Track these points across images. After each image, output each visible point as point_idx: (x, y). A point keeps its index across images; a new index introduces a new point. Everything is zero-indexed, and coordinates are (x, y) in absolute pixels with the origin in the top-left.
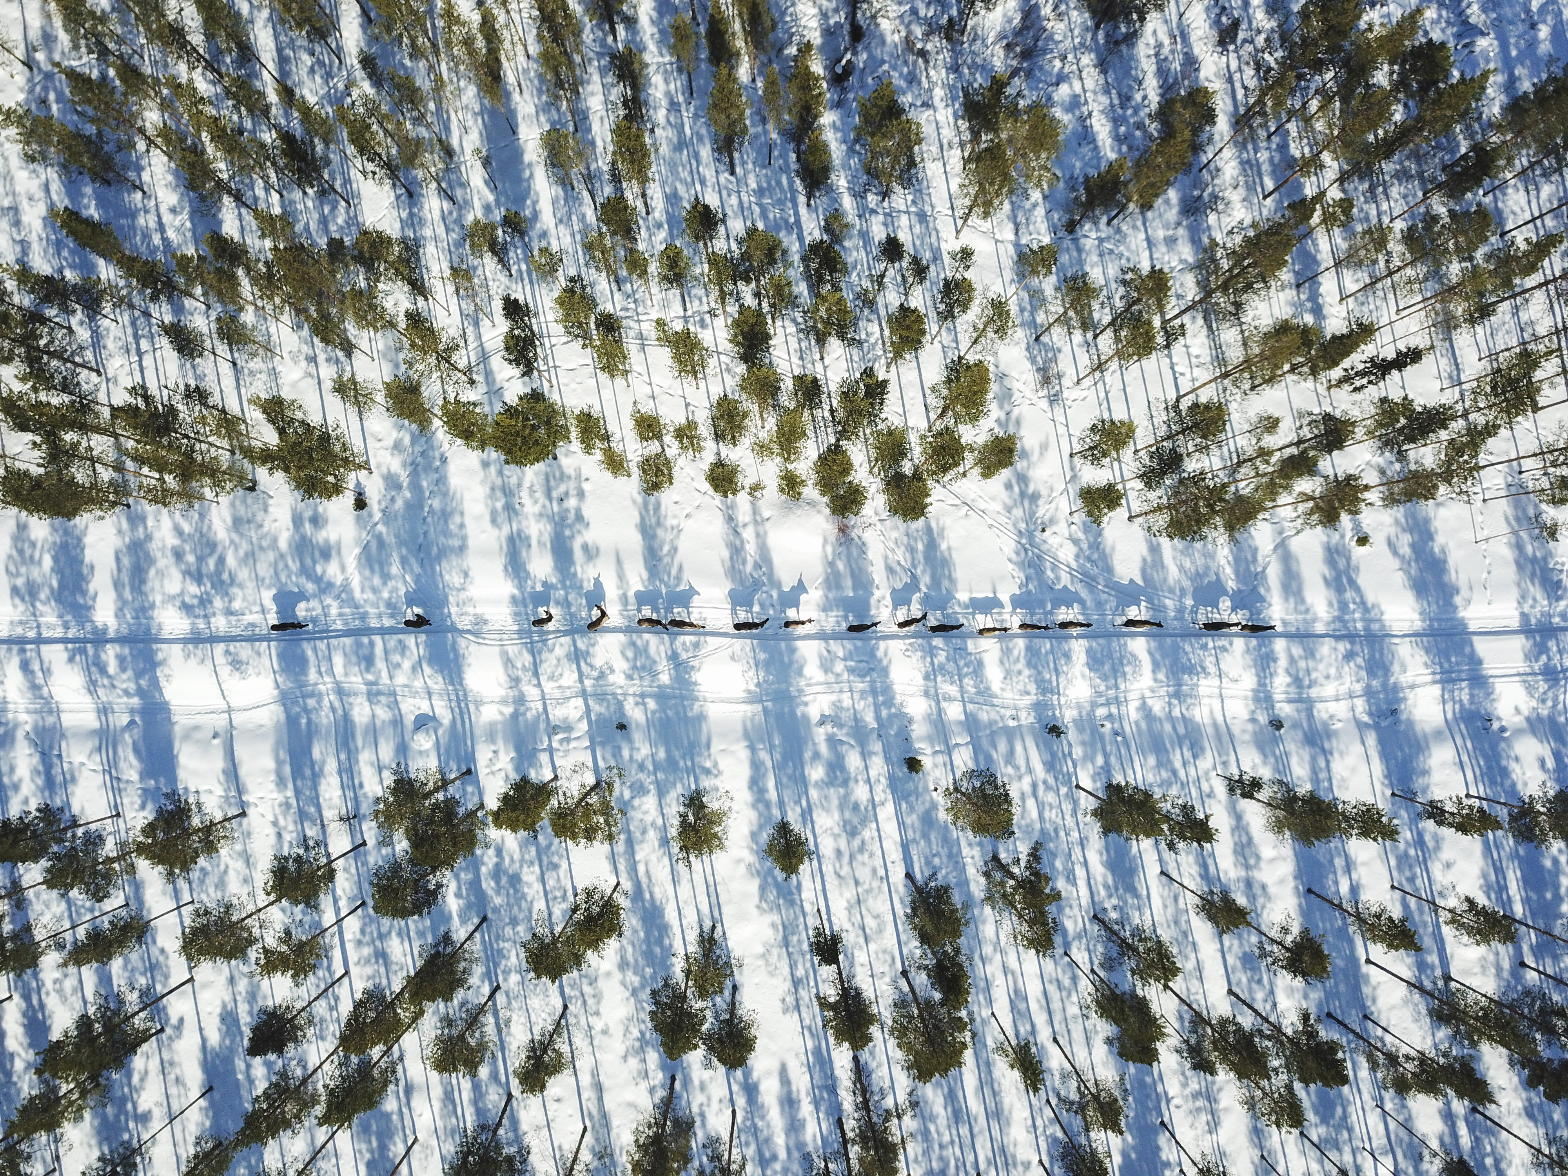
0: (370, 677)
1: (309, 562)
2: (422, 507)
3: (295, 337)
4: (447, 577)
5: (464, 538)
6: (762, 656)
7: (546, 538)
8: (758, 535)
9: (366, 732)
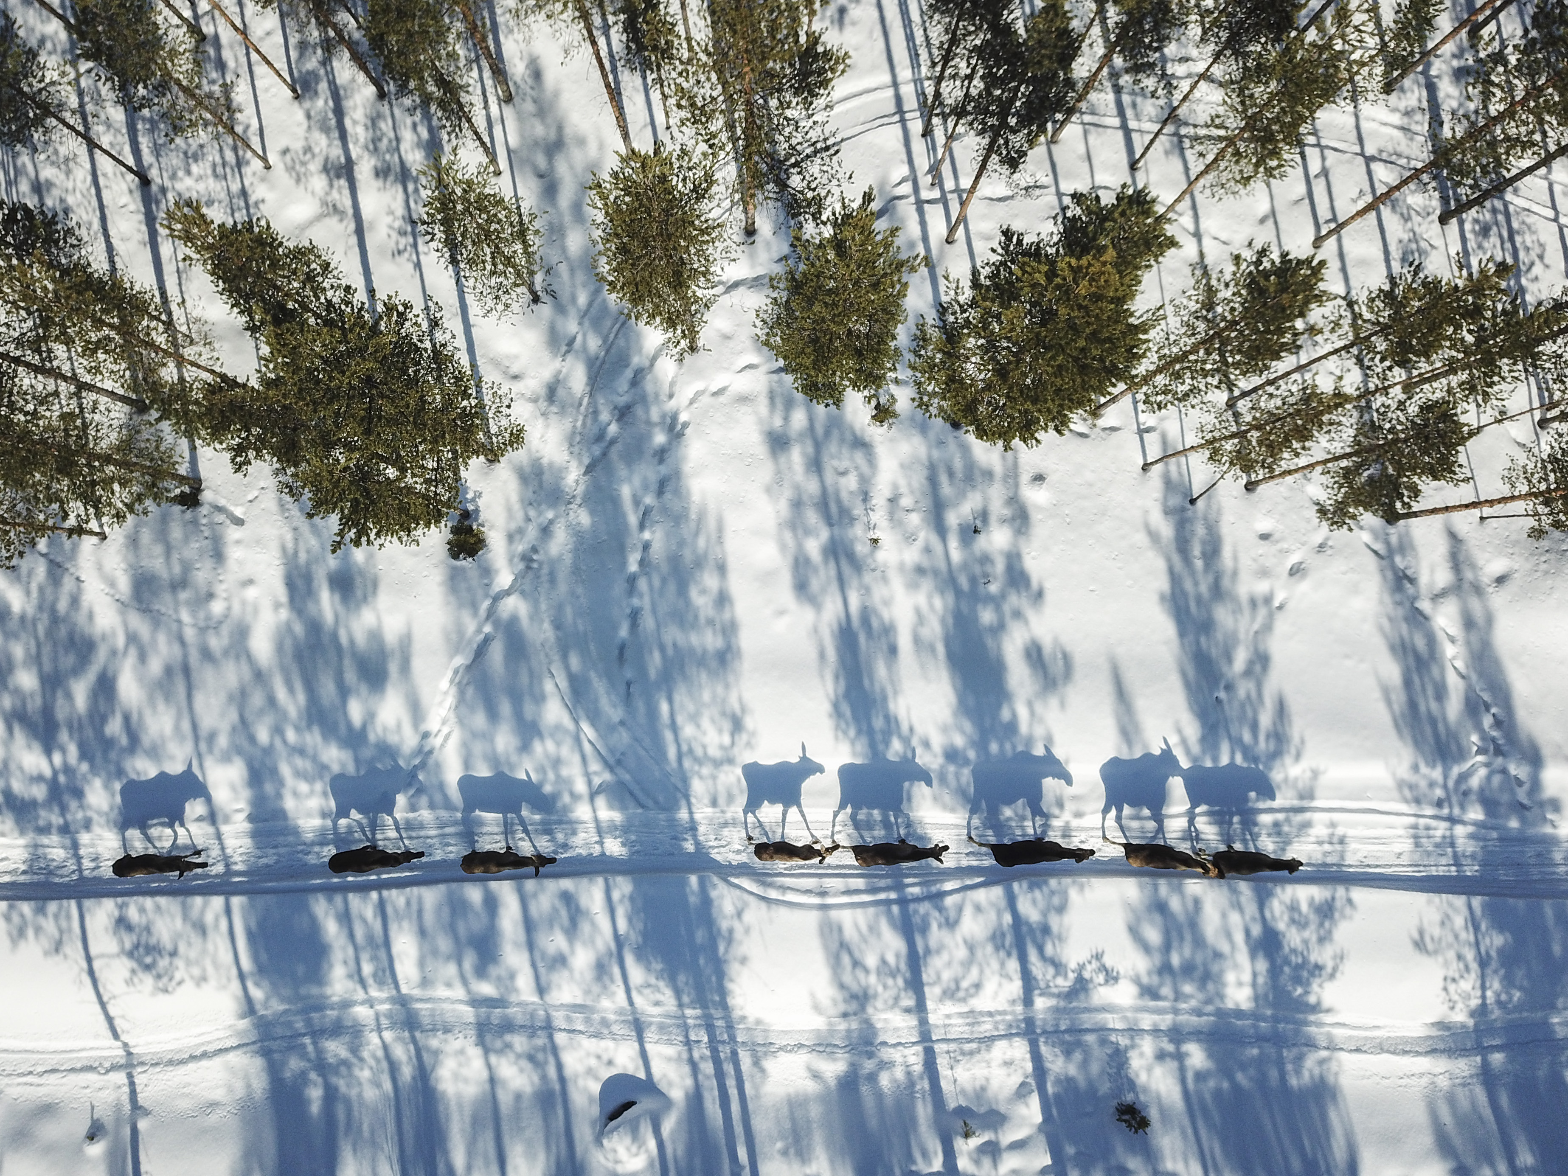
0: (486, 989)
1: (328, 689)
2: (621, 550)
3: (298, 113)
4: (688, 731)
5: (730, 630)
6: (1496, 941)
7: (934, 630)
8: (1469, 623)
9: (476, 1122)
